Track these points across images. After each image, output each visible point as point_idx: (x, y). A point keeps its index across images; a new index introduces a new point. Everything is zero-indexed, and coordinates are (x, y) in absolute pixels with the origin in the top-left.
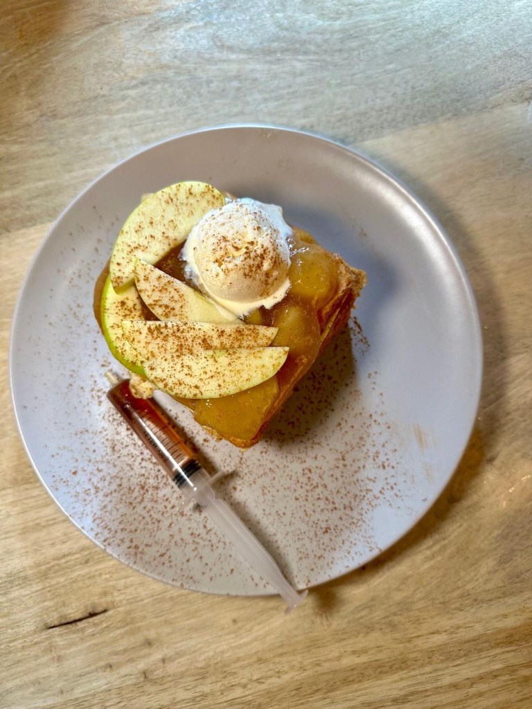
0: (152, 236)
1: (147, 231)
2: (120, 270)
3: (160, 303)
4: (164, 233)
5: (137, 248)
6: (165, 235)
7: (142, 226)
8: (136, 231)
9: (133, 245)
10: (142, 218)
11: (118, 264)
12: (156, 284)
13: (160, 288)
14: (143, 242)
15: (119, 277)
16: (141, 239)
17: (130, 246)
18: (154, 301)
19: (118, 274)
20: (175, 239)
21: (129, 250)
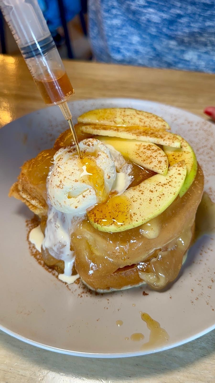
0: (152, 191)
1: (155, 195)
2: (179, 170)
3: (152, 151)
4: (142, 194)
5: (164, 184)
6: (141, 192)
7: (158, 198)
8: (164, 194)
9: (168, 186)
10: (158, 204)
11: (180, 174)
12: (153, 160)
13: (151, 157)
14: (159, 188)
15: (180, 166)
16: (160, 190)
17: (170, 185)
18: (156, 152)
19: (181, 169)
20: (134, 189)
21: (170, 184)
